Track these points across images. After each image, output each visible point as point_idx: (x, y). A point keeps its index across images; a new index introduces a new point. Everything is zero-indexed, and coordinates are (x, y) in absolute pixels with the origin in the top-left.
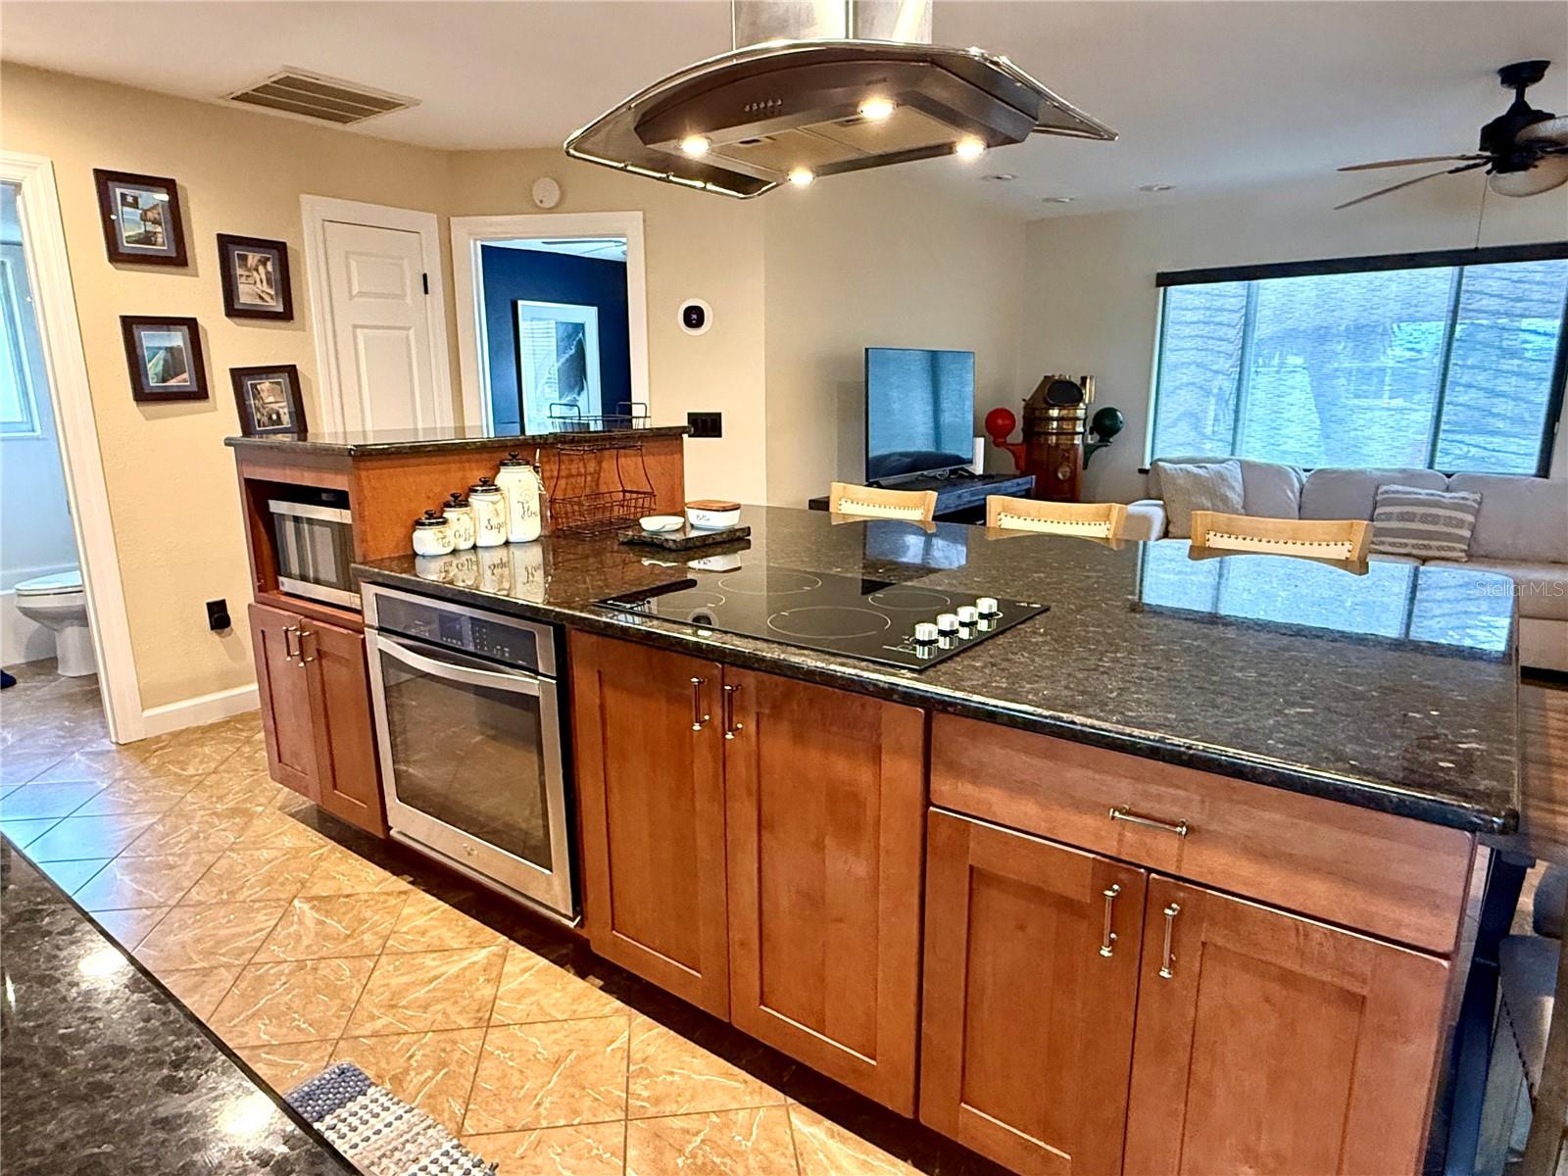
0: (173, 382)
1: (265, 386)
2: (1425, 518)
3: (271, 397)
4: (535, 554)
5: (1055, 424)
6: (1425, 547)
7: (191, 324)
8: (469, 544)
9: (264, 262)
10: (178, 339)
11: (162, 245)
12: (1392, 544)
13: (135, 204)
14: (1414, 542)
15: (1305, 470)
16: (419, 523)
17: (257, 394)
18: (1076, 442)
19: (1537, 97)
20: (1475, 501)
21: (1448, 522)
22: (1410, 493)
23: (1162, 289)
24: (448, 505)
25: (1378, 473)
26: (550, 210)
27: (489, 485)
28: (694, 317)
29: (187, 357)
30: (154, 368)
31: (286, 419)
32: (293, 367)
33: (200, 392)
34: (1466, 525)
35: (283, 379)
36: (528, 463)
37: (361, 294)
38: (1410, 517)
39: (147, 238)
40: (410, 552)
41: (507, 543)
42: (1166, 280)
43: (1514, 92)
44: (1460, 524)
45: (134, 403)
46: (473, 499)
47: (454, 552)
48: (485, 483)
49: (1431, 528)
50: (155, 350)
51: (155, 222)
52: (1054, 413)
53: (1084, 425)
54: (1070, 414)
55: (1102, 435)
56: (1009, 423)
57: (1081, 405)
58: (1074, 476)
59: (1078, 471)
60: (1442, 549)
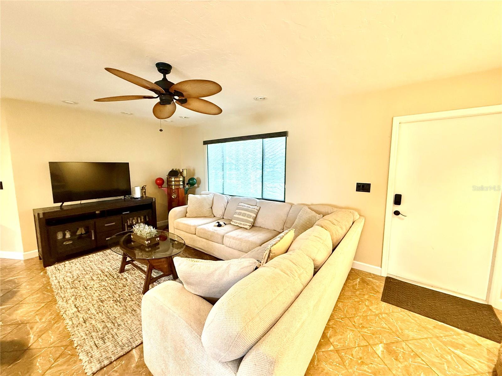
5: (173, 182)
12: (235, 222)
18: (180, 187)
20: (257, 209)
21: (248, 216)
22: (243, 206)
23: (207, 145)
38: (240, 214)
42: (206, 143)
44: (250, 217)
49: (244, 218)
52: (173, 179)
53: (184, 182)
54: (178, 179)
55: (191, 185)
56: (161, 182)
57: (181, 177)
58: (178, 196)
59: (180, 195)
60: (244, 225)
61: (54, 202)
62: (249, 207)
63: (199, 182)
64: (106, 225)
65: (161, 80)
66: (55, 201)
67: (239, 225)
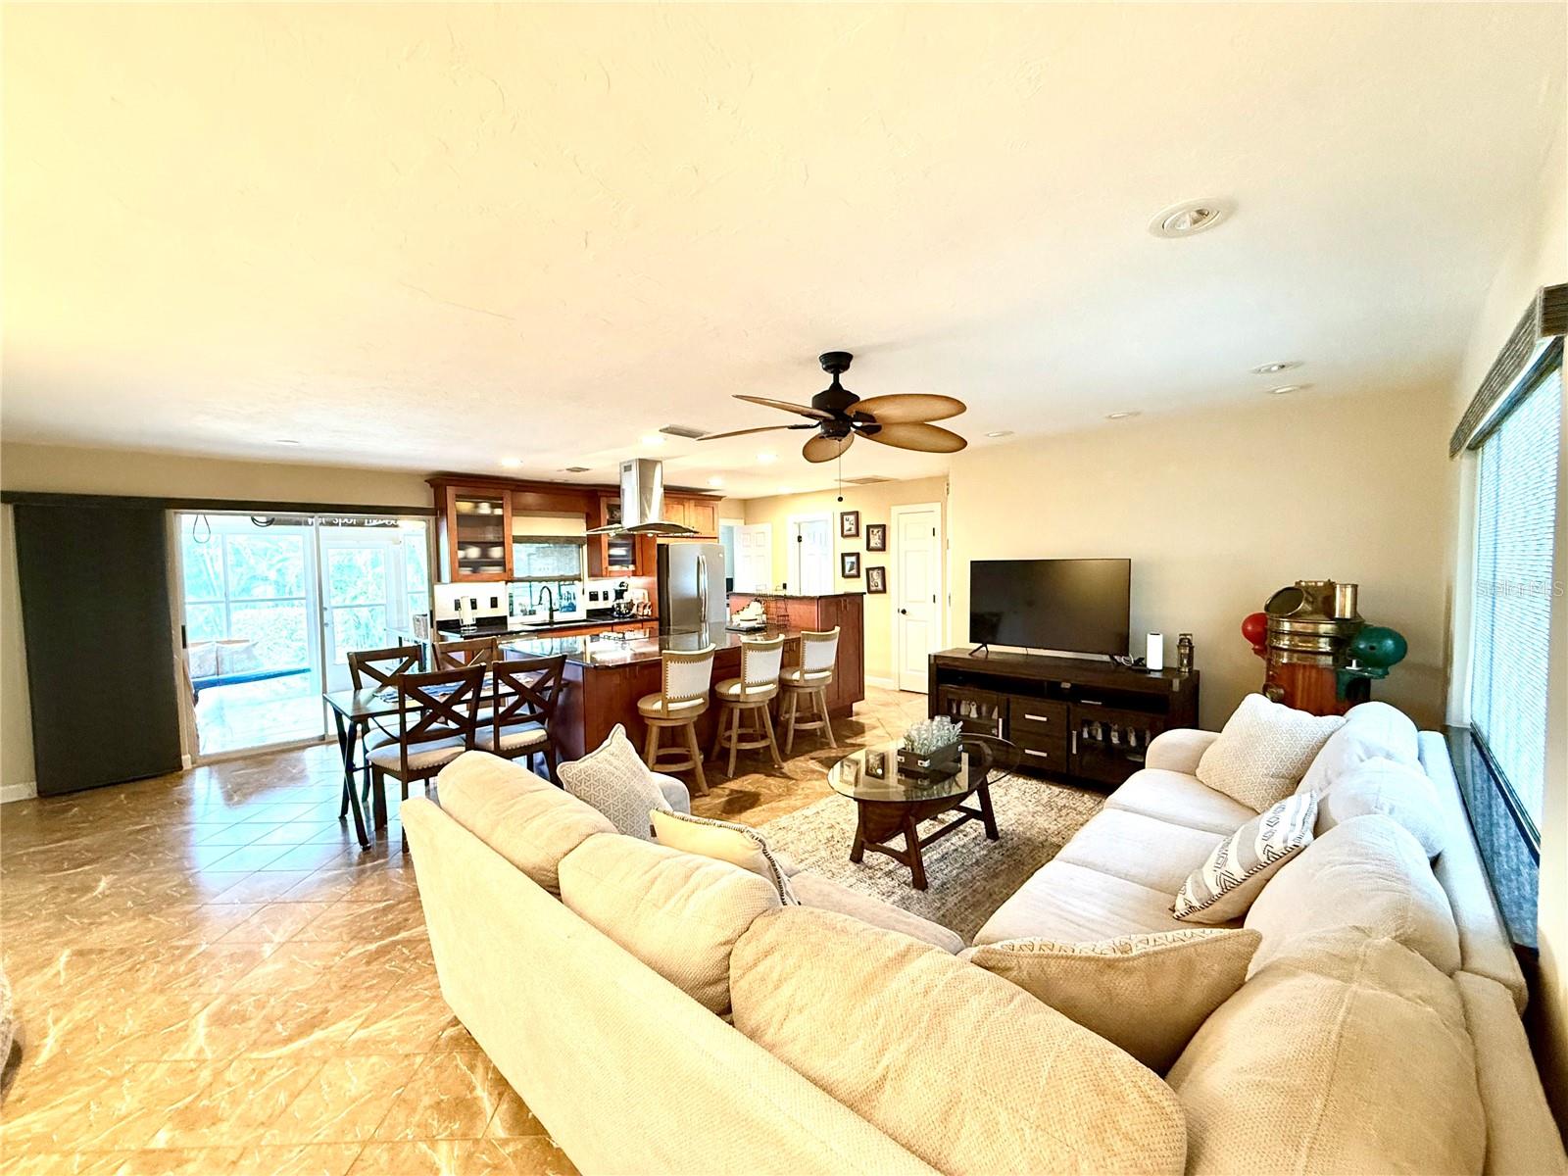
0: (852, 572)
1: (875, 573)
9: (878, 532)
17: (872, 576)
29: (856, 565)
31: (880, 585)
50: (848, 563)
61: (971, 641)
64: (1027, 716)
65: (827, 388)
66: (973, 640)
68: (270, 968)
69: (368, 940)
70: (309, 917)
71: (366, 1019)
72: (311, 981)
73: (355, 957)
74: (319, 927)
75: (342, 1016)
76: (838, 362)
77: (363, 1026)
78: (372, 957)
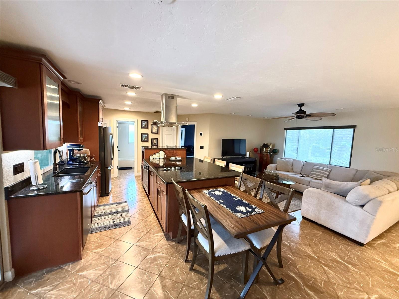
0: (145, 140)
1: (154, 140)
2: (319, 172)
3: (155, 141)
4: (163, 160)
5: (264, 151)
6: (318, 177)
7: (148, 134)
8: (155, 158)
9: (156, 128)
10: (146, 136)
11: (146, 127)
12: (313, 176)
13: (144, 123)
14: (316, 176)
15: (305, 162)
16: (150, 156)
17: (153, 141)
18: (268, 154)
19: (303, 108)
20: (329, 170)
21: (323, 173)
22: (318, 167)
23: (286, 130)
24: (154, 154)
25: (316, 164)
26: (187, 121)
27: (158, 153)
28: (201, 134)
29: (147, 137)
30: (144, 138)
31: (156, 144)
32: (158, 139)
33: (148, 141)
34: (326, 174)
35: (156, 140)
36: (163, 151)
37: (166, 131)
38: (317, 172)
39: (145, 126)
40: (149, 158)
41: (159, 159)
42: (286, 129)
43: (300, 107)
44: (325, 174)
45: (141, 142)
46: (157, 154)
47: (153, 159)
48: (158, 152)
49: (320, 174)
50: (144, 137)
51: (146, 124)
52: (264, 149)
53: (270, 151)
54: (267, 149)
55: (274, 153)
56: (257, 150)
57: (269, 148)
58: (267, 159)
59: (268, 158)
60: (320, 178)
62: (324, 169)
63: (278, 151)
66: (222, 156)
67: (316, 178)
68: (381, 292)
69: (348, 267)
70: (346, 289)
71: (378, 261)
72: (376, 277)
73: (357, 269)
74: (350, 283)
75: (381, 267)
76: (301, 105)
77: (381, 262)
78: (354, 265)
